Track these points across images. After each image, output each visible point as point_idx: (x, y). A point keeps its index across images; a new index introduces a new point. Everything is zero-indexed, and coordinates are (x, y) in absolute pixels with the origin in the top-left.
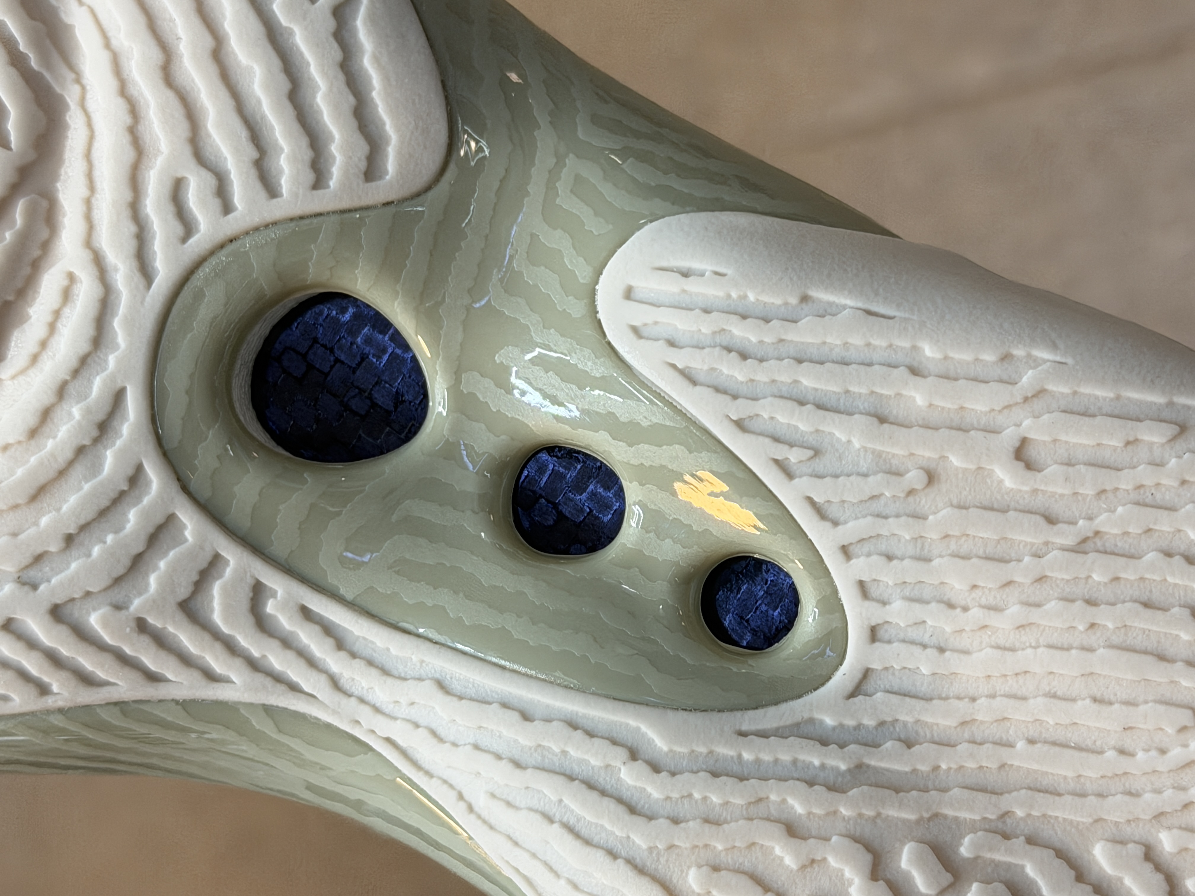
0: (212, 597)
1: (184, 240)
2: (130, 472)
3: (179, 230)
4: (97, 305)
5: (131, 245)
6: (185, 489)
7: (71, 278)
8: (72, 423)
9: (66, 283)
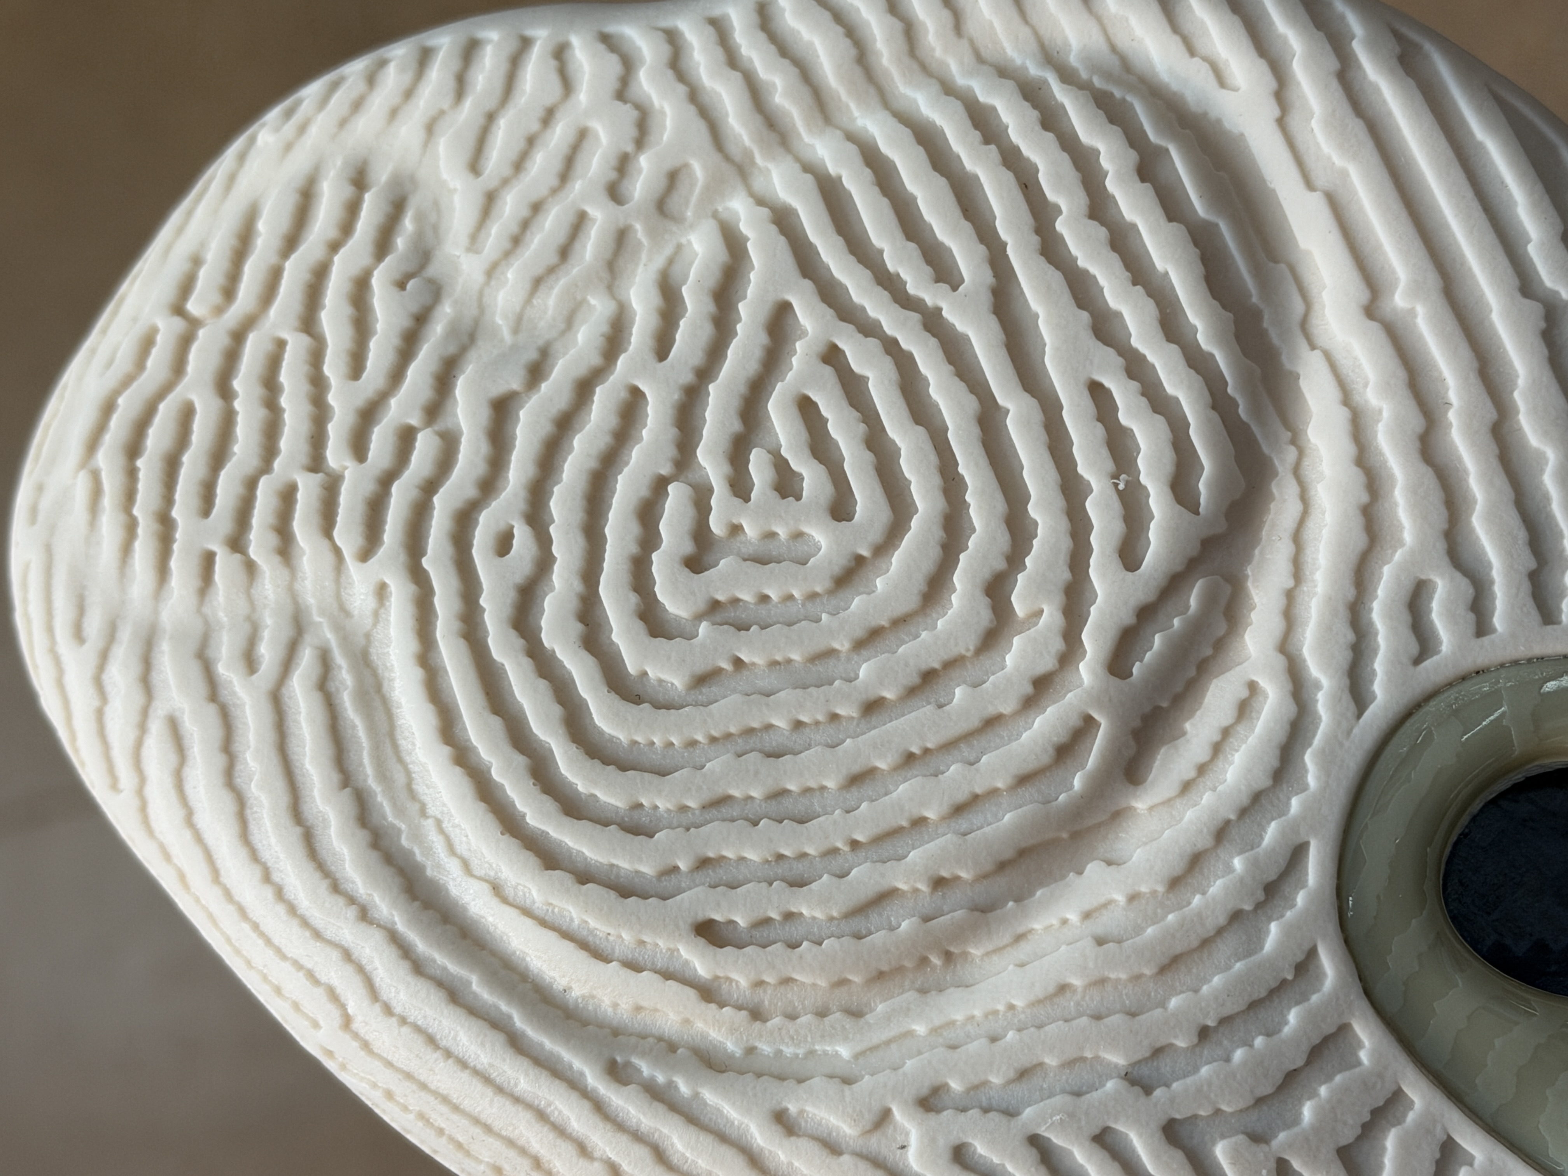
0: (1384, 1149)
1: (1417, 661)
2: (1300, 957)
3: (1414, 648)
4: (1287, 727)
5: (1344, 657)
6: (1368, 993)
7: (1252, 687)
8: (1231, 876)
9: (1245, 693)
